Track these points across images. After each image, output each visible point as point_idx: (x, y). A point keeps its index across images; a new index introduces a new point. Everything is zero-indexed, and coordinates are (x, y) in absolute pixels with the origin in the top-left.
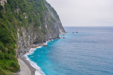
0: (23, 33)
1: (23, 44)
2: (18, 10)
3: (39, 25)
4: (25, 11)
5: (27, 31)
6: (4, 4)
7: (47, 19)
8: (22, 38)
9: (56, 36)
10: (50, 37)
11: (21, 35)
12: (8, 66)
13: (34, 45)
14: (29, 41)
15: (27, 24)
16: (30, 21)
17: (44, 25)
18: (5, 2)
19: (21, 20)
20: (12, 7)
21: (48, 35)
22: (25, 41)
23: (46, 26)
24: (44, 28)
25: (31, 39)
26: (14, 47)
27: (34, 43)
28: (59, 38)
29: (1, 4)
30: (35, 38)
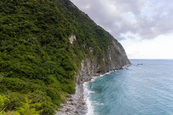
0: (88, 64)
1: (87, 73)
2: (84, 46)
3: (102, 58)
4: (91, 46)
5: (92, 62)
6: (73, 40)
7: (112, 52)
8: (87, 68)
9: (119, 67)
10: (114, 68)
11: (86, 65)
13: (97, 74)
14: (93, 71)
15: (92, 56)
16: (94, 53)
17: (108, 58)
18: (74, 39)
19: (86, 53)
20: (79, 43)
21: (112, 66)
22: (89, 71)
23: (110, 58)
24: (108, 60)
25: (95, 69)
27: (98, 72)
28: (123, 69)
29: (69, 40)
30: (98, 68)
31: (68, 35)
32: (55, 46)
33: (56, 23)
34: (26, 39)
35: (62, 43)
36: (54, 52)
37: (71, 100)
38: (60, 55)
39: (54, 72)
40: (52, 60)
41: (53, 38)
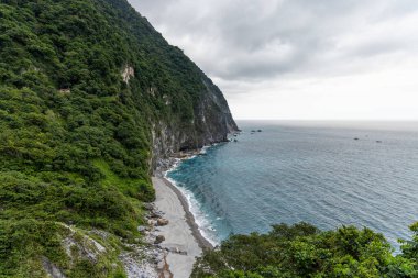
0: (163, 132)
1: (163, 152)
2: (152, 91)
3: (191, 117)
4: (167, 92)
5: (169, 127)
6: (128, 78)
7: (206, 105)
8: (161, 141)
9: (221, 136)
10: (211, 139)
11: (159, 135)
12: (134, 191)
13: (181, 153)
14: (172, 146)
15: (169, 115)
16: (175, 110)
17: (200, 118)
18: (130, 76)
19: (158, 108)
20: (142, 84)
21: (207, 136)
22: (165, 146)
23: (204, 120)
24: (200, 122)
25: (176, 143)
26: (146, 157)
27: (182, 149)
28: (228, 141)
29: (122, 78)
30: (183, 141)
31: (119, 64)
32: (94, 92)
33: (89, 33)
34: (17, 72)
35: (109, 85)
36: (95, 107)
37: (154, 216)
38: (111, 112)
39: (103, 154)
40: (93, 124)
41: (85, 71)
